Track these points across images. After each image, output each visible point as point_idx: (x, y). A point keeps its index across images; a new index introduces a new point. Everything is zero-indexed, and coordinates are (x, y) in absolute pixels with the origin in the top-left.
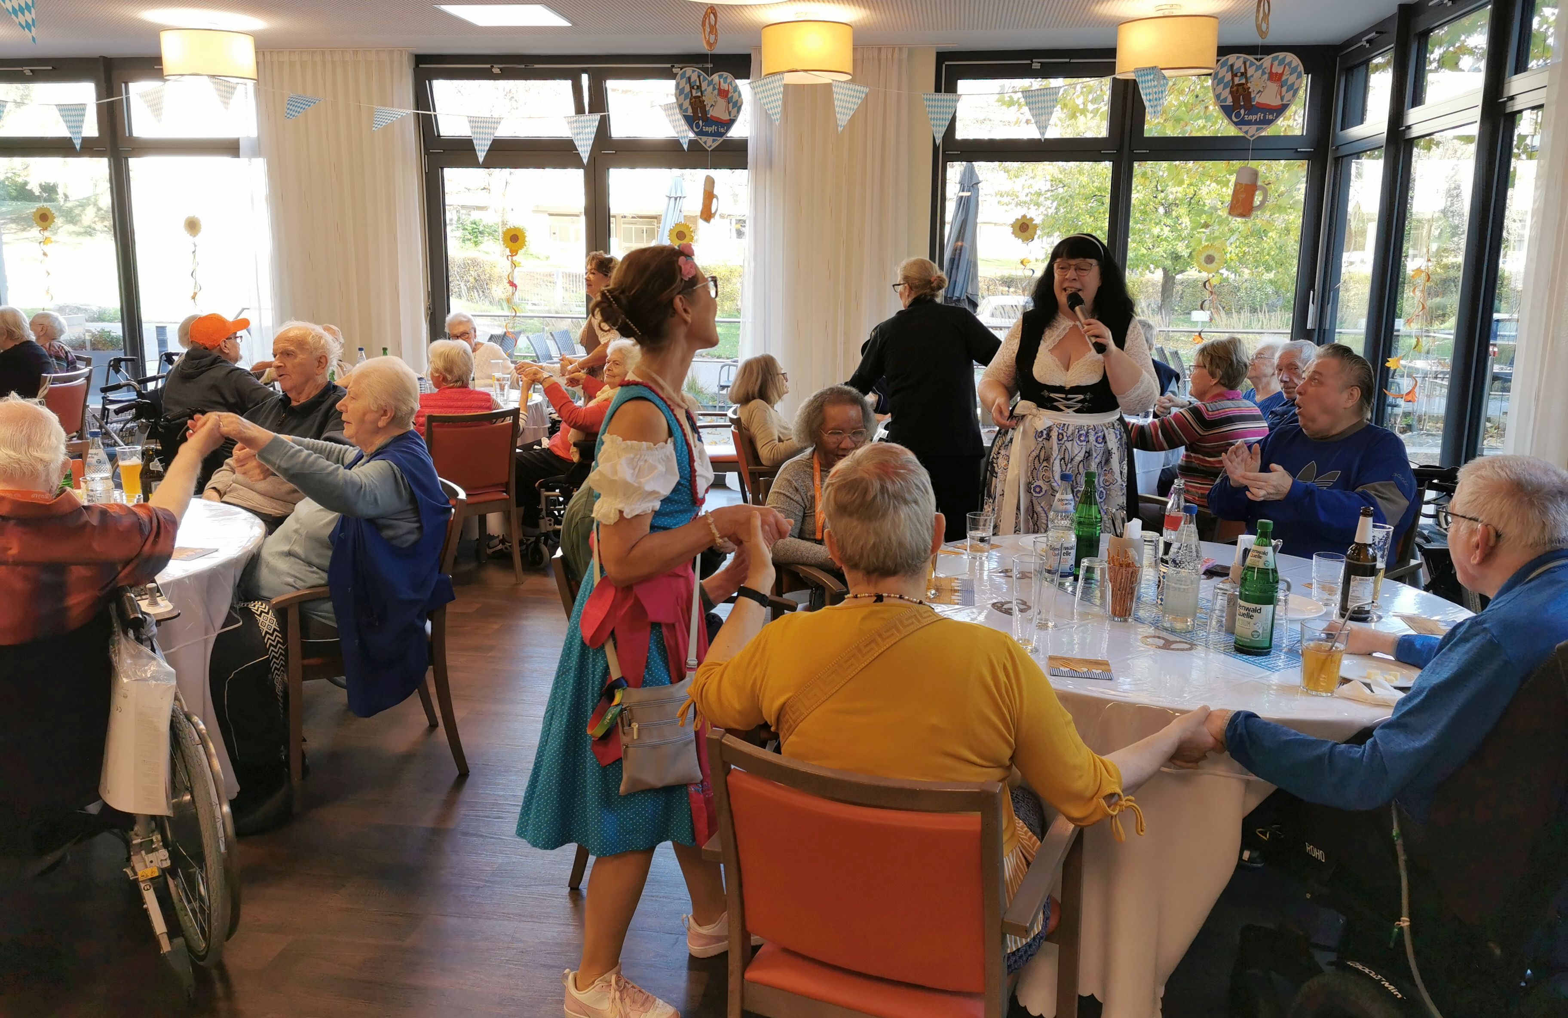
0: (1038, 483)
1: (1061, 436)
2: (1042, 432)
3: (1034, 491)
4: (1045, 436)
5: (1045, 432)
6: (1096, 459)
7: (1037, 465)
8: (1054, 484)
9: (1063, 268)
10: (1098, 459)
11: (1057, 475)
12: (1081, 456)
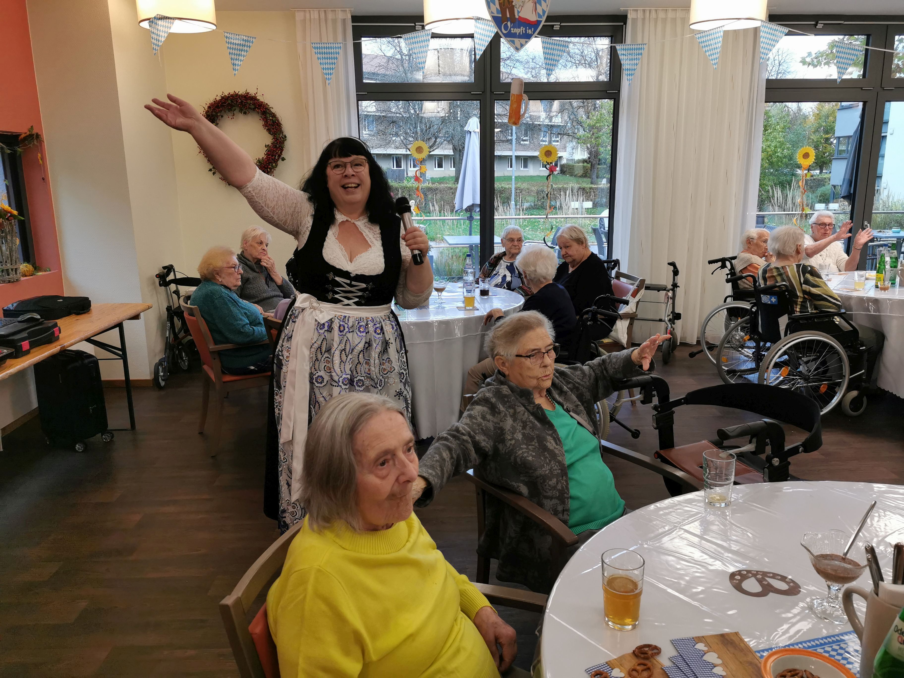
0: (320, 374)
1: (342, 328)
2: (324, 324)
3: (317, 381)
4: (326, 328)
5: (326, 325)
6: (376, 349)
7: (319, 356)
8: (334, 374)
9: (337, 166)
10: (379, 349)
11: (337, 367)
12: (361, 347)
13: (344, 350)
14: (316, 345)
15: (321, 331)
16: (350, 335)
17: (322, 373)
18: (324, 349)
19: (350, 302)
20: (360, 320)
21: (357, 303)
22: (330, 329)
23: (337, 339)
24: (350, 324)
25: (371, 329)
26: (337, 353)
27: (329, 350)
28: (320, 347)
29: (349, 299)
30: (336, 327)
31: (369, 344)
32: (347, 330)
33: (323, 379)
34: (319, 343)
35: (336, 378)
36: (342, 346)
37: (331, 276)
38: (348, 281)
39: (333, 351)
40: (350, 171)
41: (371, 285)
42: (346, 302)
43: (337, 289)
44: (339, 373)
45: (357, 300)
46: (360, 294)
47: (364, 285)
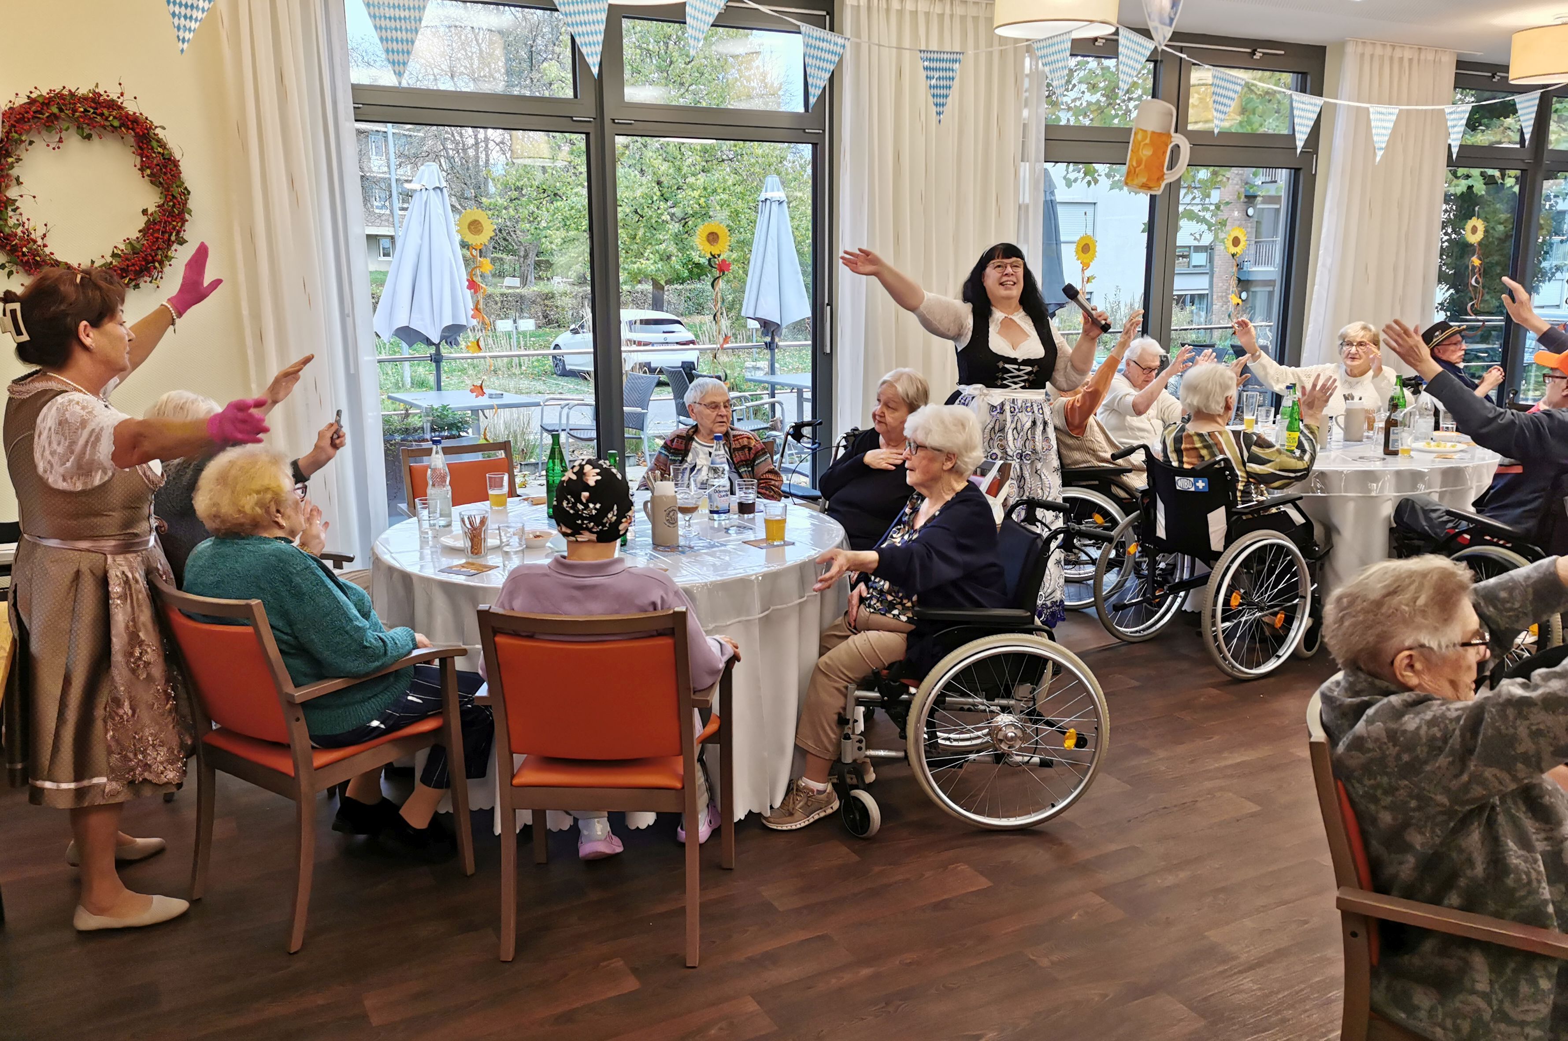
0: (994, 451)
1: (1012, 409)
2: (996, 407)
4: (999, 410)
5: (998, 407)
6: (1040, 428)
7: (993, 436)
8: (1008, 450)
9: (999, 266)
10: (1041, 428)
11: (1011, 443)
12: (1028, 424)
13: (1016, 428)
14: (990, 426)
15: (995, 413)
16: (1019, 415)
17: (996, 451)
18: (997, 428)
19: (1018, 386)
20: (1025, 401)
21: (1022, 388)
22: (1002, 411)
23: (1009, 419)
24: (1020, 405)
25: (1036, 409)
26: (1010, 431)
27: (1002, 430)
28: (994, 428)
29: (1015, 383)
30: (1007, 408)
31: (1034, 423)
32: (1017, 410)
33: (997, 456)
34: (992, 424)
35: (1010, 453)
36: (1013, 425)
37: (1001, 364)
38: (1016, 367)
39: (1006, 430)
40: (1009, 270)
41: (1036, 369)
42: (1014, 386)
43: (1005, 376)
44: (1013, 448)
45: (1023, 384)
46: (1026, 377)
47: (1029, 369)
